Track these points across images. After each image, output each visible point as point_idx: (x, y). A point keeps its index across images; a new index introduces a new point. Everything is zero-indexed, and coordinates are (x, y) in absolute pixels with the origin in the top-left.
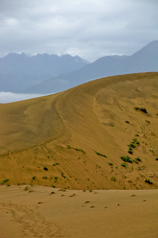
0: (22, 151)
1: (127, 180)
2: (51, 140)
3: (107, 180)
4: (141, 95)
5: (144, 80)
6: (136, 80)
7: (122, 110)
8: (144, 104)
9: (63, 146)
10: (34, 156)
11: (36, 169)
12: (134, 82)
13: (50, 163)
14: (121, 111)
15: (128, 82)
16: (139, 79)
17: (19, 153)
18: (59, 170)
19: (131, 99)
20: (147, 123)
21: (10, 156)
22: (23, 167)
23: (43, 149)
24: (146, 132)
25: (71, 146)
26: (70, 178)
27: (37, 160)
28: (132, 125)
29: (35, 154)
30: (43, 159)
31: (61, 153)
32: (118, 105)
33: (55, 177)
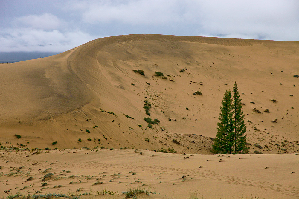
0: (62, 115)
1: (158, 140)
2: (85, 104)
3: (142, 141)
4: (132, 57)
5: (130, 42)
6: (123, 42)
7: (123, 72)
8: (138, 66)
9: (96, 109)
10: (74, 119)
11: (79, 132)
12: (122, 44)
13: (90, 126)
14: (123, 74)
15: (117, 44)
16: (125, 41)
17: (60, 116)
18: (100, 132)
19: (126, 62)
20: (148, 85)
21: (52, 119)
22: (67, 130)
23: (80, 112)
24: (150, 94)
25: (103, 109)
26: (111, 140)
27: (78, 123)
28: (137, 87)
29: (75, 118)
30: (82, 122)
31: (97, 116)
32: (118, 67)
33: (98, 139)
